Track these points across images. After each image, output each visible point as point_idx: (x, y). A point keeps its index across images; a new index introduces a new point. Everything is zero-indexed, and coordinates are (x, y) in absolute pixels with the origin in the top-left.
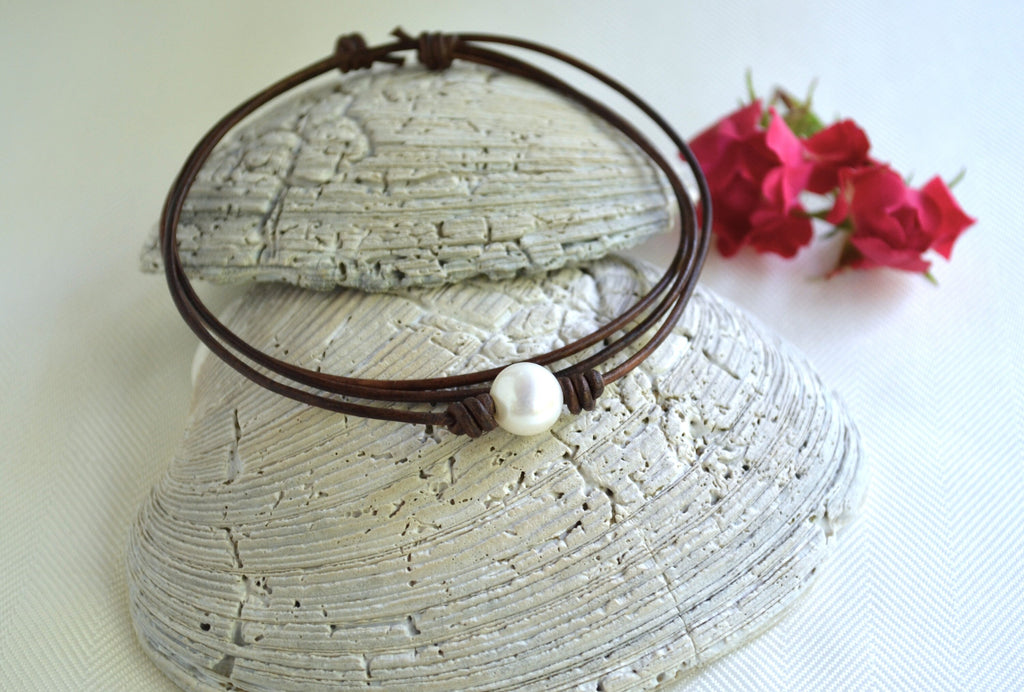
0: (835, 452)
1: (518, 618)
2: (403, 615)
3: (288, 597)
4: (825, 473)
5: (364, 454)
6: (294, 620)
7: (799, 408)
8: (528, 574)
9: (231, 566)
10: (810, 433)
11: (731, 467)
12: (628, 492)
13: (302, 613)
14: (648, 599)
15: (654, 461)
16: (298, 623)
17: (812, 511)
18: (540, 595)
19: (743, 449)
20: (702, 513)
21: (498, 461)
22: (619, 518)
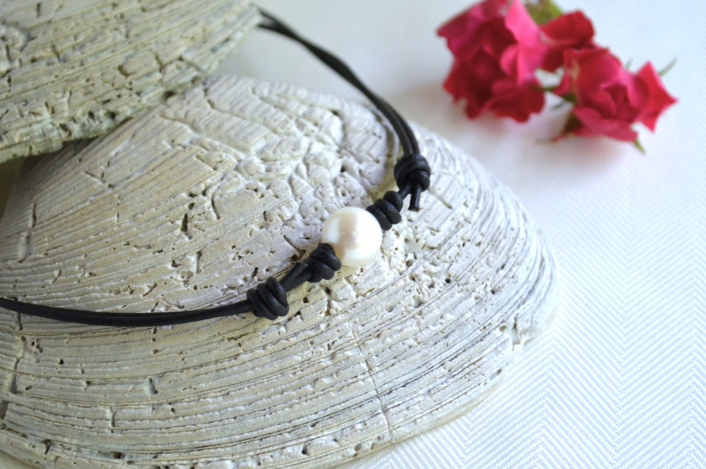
0: (529, 276)
1: (240, 387)
2: (145, 377)
3: (55, 356)
4: (517, 292)
5: (128, 244)
6: (57, 375)
7: (501, 237)
8: (252, 351)
9: (14, 328)
10: (508, 258)
11: (434, 279)
12: (343, 291)
13: (64, 369)
14: (351, 381)
15: (368, 267)
16: (60, 378)
17: (502, 322)
18: (260, 369)
19: (446, 265)
20: (405, 314)
21: (237, 258)
22: (333, 311)
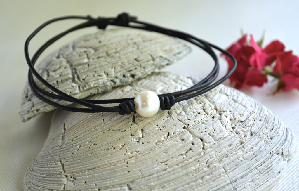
0: (283, 133)
1: (169, 183)
2: (125, 183)
3: (82, 180)
4: (280, 139)
5: (110, 130)
6: (84, 188)
7: (269, 118)
8: (172, 167)
9: (61, 173)
10: (274, 126)
11: (246, 133)
12: (208, 139)
13: (87, 185)
14: (218, 176)
15: (217, 129)
16: (85, 189)
17: (277, 152)
18: (177, 174)
19: (250, 128)
20: (237, 147)
21: (159, 129)
22: (205, 147)
